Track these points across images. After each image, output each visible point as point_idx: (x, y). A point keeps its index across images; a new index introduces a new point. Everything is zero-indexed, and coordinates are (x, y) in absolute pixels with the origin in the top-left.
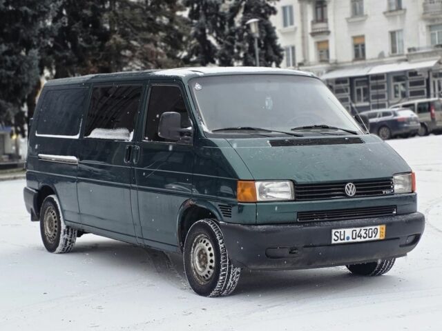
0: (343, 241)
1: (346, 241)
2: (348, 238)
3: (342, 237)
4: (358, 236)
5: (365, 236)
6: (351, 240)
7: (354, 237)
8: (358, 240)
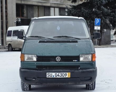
0: (51, 77)
1: (52, 77)
2: (53, 76)
3: (51, 76)
4: (58, 76)
5: (61, 76)
6: (55, 77)
7: (56, 76)
8: (58, 77)
